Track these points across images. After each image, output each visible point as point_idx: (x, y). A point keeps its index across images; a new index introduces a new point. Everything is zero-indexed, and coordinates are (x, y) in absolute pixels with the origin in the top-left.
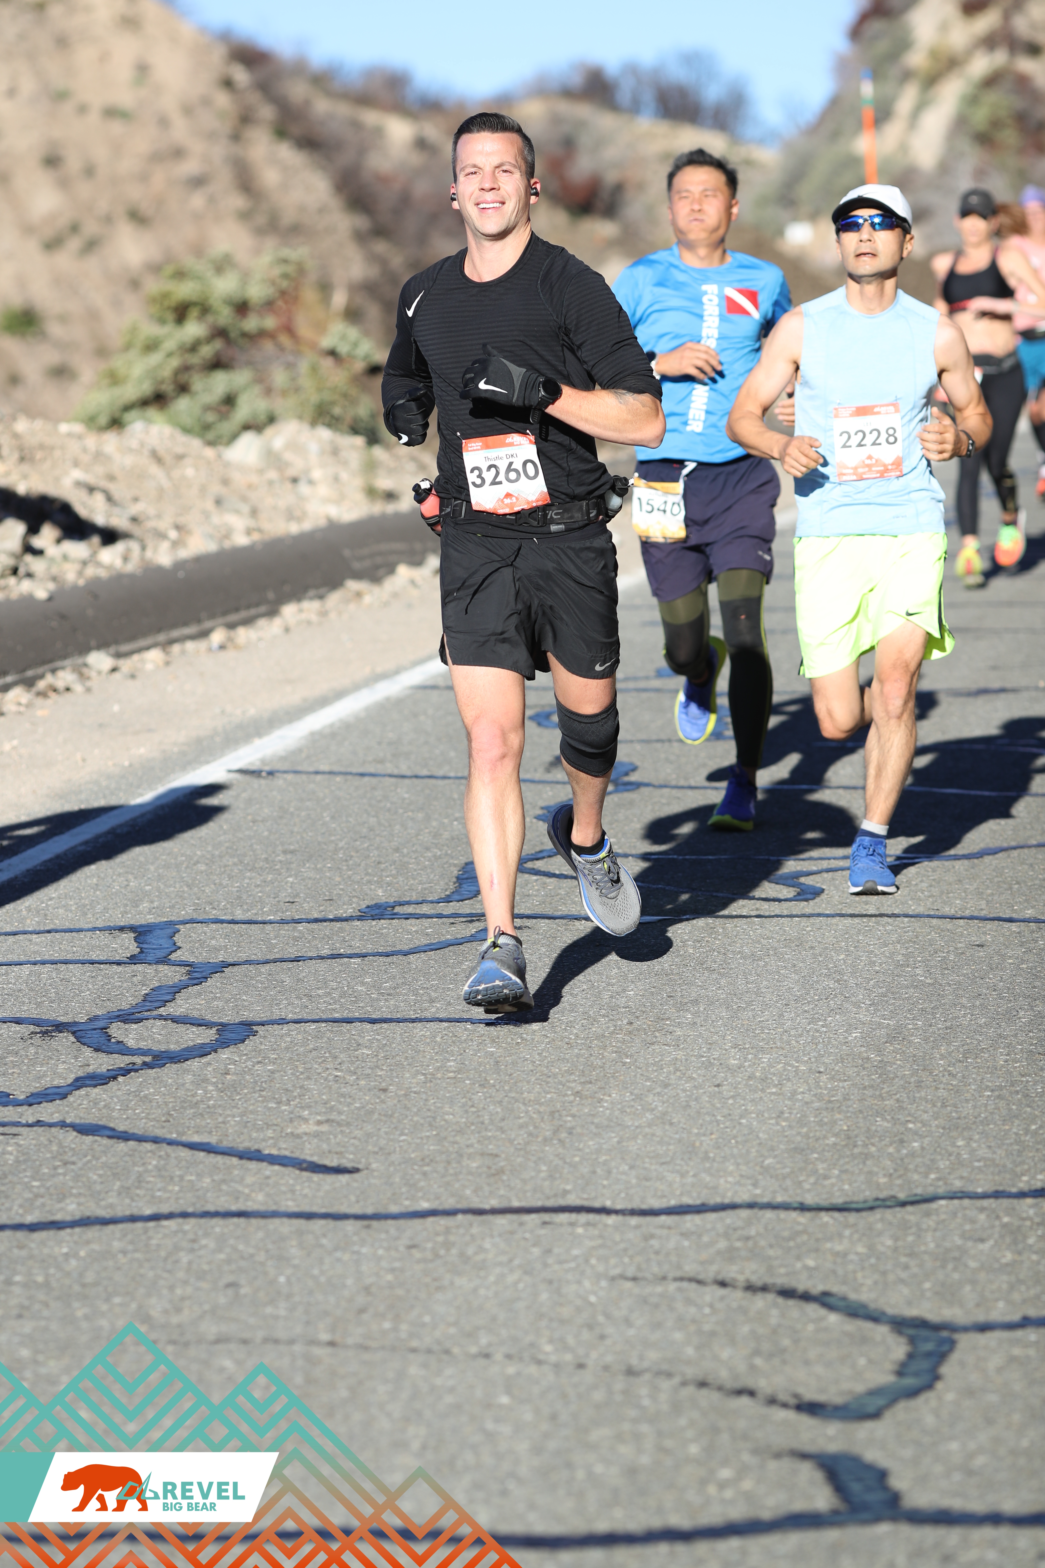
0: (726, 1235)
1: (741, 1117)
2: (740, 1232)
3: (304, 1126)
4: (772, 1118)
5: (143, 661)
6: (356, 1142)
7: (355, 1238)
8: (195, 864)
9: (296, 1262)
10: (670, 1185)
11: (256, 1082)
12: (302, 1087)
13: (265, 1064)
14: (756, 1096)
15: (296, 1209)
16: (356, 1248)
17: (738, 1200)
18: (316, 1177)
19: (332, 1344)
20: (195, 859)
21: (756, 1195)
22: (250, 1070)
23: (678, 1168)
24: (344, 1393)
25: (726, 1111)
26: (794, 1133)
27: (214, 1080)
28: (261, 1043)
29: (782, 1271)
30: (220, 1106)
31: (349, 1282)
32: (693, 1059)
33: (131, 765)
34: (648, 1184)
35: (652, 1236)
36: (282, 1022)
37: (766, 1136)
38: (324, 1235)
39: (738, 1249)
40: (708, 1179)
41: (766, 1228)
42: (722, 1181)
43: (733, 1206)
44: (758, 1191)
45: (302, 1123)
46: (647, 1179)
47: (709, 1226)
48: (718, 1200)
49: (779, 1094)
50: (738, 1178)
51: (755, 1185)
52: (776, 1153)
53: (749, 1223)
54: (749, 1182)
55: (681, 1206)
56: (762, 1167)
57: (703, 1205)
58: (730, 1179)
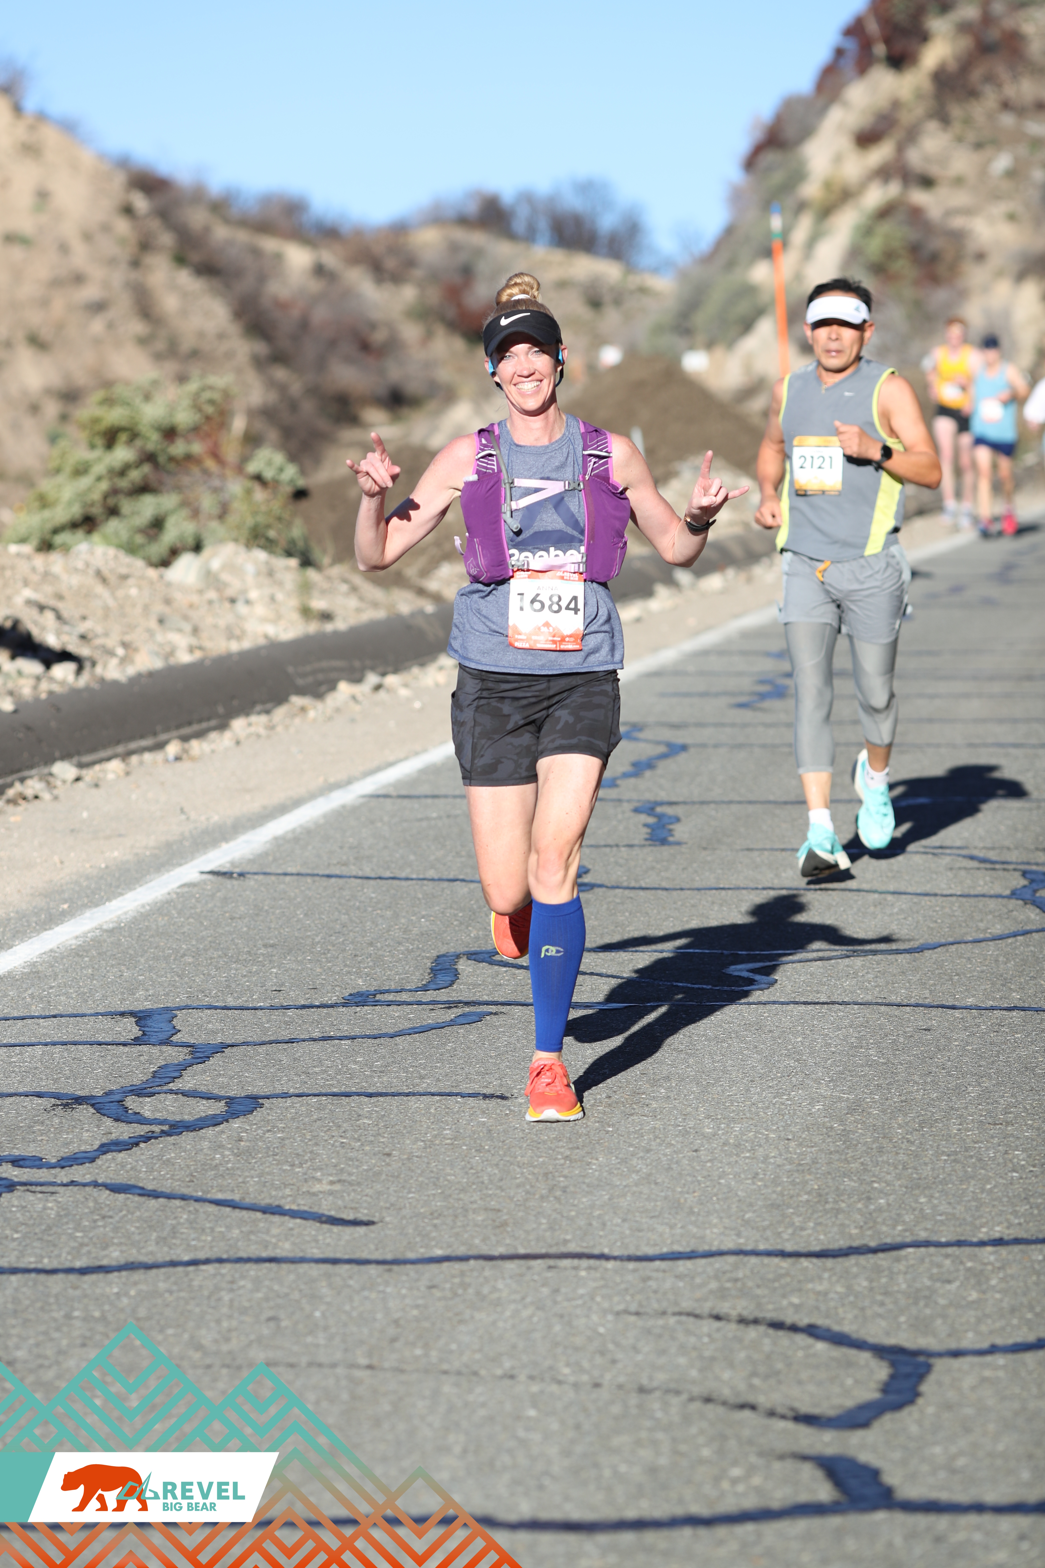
0: (716, 1277)
1: (720, 1177)
2: (728, 1275)
3: (318, 1186)
4: (747, 1179)
5: (104, 771)
6: (368, 1199)
7: (379, 1280)
8: (182, 957)
9: (328, 1299)
10: (661, 1235)
11: (268, 1148)
12: (311, 1152)
13: (275, 1132)
14: (731, 1159)
15: (321, 1256)
16: (381, 1288)
17: (724, 1248)
18: (336, 1229)
19: (370, 1367)
20: (182, 952)
21: (741, 1244)
22: (261, 1137)
23: (666, 1221)
24: (387, 1408)
25: (705, 1173)
26: (770, 1191)
27: (230, 1146)
28: (268, 1114)
29: (770, 1307)
30: (238, 1168)
31: (379, 1316)
32: (670, 1127)
33: (107, 867)
34: (641, 1234)
35: (649, 1278)
36: (285, 1096)
37: (744, 1194)
38: (351, 1277)
39: (728, 1289)
40: (695, 1230)
41: (752, 1271)
42: (708, 1232)
43: (721, 1253)
44: (742, 1241)
45: (316, 1183)
46: (640, 1230)
47: (700, 1270)
48: (706, 1248)
49: (753, 1158)
50: (722, 1230)
51: (739, 1235)
52: (755, 1208)
53: (736, 1267)
54: (733, 1232)
55: (673, 1253)
56: (743, 1220)
57: (693, 1252)
58: (715, 1230)
